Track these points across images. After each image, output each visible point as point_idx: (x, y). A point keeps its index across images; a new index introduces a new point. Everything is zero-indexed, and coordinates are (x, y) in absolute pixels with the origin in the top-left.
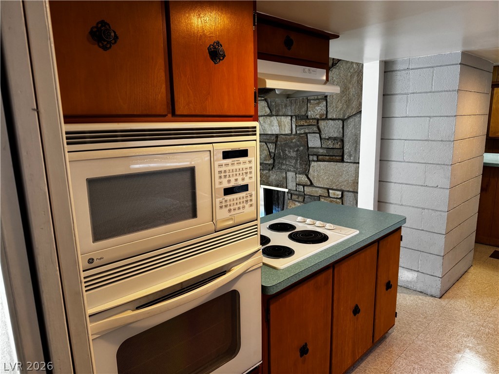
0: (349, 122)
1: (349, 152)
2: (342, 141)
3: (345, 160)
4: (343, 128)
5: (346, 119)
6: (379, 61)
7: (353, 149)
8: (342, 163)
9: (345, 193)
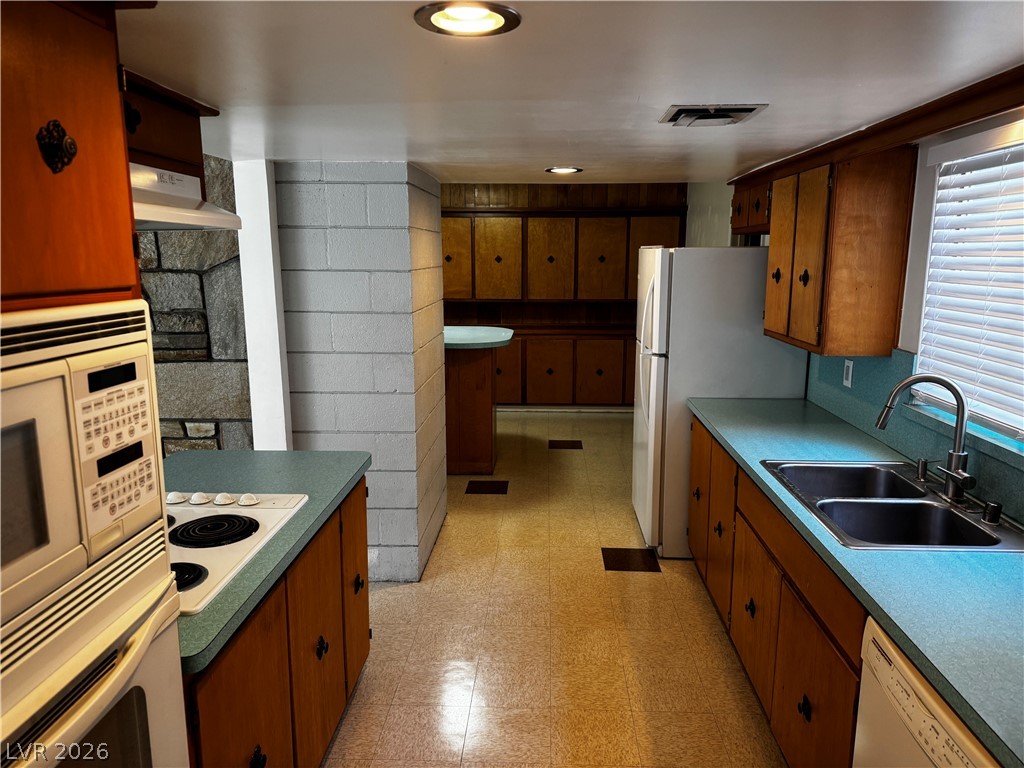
0: (213, 277)
1: (223, 340)
2: (204, 317)
3: (214, 356)
4: (202, 289)
5: (206, 272)
6: (264, 161)
7: (231, 333)
8: (208, 364)
9: (223, 425)
